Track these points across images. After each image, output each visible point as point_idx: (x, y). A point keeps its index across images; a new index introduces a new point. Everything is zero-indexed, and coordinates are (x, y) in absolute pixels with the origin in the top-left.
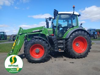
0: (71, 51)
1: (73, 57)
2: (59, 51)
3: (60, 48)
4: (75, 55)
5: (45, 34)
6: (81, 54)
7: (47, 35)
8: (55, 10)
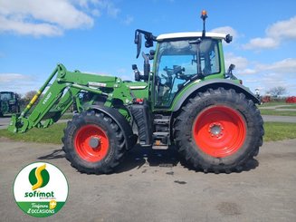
0: (187, 150)
1: (195, 166)
2: (154, 148)
3: (158, 139)
4: (200, 163)
5: (122, 98)
6: (224, 161)
7: (127, 101)
8: (138, 30)
